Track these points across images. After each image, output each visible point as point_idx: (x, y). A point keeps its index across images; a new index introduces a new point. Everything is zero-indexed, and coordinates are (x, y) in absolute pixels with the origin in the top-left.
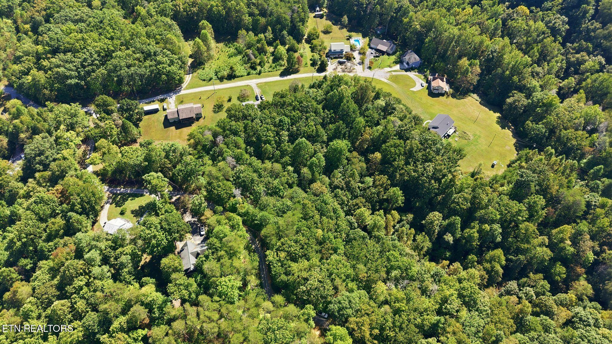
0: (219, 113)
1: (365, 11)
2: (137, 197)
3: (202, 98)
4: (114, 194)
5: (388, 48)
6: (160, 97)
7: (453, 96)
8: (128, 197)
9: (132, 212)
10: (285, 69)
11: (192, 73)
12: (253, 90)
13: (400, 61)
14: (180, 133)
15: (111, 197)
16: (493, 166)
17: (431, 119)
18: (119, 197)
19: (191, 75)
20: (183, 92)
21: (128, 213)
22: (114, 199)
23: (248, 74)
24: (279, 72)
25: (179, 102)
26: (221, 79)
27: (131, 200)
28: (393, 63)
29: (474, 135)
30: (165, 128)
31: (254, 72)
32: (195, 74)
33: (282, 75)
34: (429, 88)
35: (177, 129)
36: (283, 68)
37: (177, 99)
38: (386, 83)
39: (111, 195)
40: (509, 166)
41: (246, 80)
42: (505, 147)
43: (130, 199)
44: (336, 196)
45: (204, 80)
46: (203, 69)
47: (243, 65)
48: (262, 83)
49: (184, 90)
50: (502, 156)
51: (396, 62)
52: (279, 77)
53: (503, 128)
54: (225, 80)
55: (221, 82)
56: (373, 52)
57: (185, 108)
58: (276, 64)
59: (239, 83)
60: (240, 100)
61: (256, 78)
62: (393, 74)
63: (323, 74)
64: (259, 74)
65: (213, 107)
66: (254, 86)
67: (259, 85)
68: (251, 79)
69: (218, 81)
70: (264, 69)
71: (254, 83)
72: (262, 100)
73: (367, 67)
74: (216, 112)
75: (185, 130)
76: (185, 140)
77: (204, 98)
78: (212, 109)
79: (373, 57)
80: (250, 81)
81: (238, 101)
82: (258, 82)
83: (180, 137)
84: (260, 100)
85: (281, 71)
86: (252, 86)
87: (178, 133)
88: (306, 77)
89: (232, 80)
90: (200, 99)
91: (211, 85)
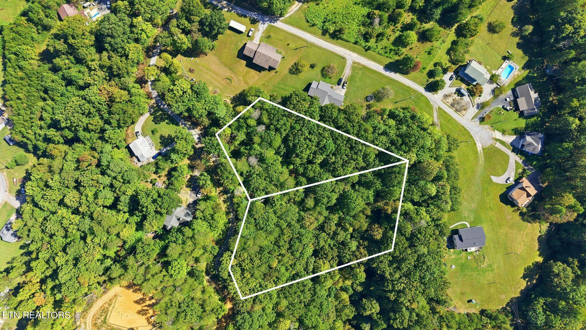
0: (294, 76)
1: (557, 41)
2: (173, 124)
3: (291, 45)
4: (158, 106)
5: (527, 110)
6: (254, 15)
7: (522, 214)
8: (166, 119)
9: (161, 137)
10: (398, 60)
11: (303, 3)
12: (344, 68)
13: (520, 134)
14: (247, 73)
15: (154, 108)
16: (469, 301)
17: (470, 223)
18: (160, 112)
19: (301, 4)
20: (279, 24)
21: (158, 135)
22: (155, 111)
23: (356, 43)
24: (388, 61)
25: (267, 35)
26: (325, 32)
27: (167, 123)
28: (513, 130)
29: (490, 266)
30: (238, 57)
31: (364, 44)
32: (305, 6)
33: (389, 67)
34: (510, 188)
35: (246, 66)
36: (397, 58)
37: (268, 30)
38: (476, 152)
39: (155, 105)
40: (483, 312)
41: (350, 49)
42: (501, 294)
43: (166, 121)
44: (317, 237)
45: (308, 22)
46: (317, 4)
47: (359, 26)
48: (359, 64)
49: (282, 21)
50: (490, 299)
51: (516, 131)
52: (382, 67)
53: (524, 277)
54: (327, 36)
55: (322, 35)
56: (508, 99)
57: (264, 55)
58: (393, 48)
59: (338, 49)
60: (322, 73)
61: (360, 53)
62: (496, 146)
63: (429, 95)
64: (366, 50)
65: (293, 63)
66: (349, 63)
67: (355, 65)
68: (354, 51)
69: (320, 32)
70: (377, 46)
71: (353, 59)
72: (343, 88)
73: (481, 116)
74: (291, 72)
75: (253, 72)
76: (246, 83)
77: (292, 46)
78: (290, 66)
79: (501, 107)
80: (351, 53)
81: (320, 73)
82: (356, 60)
83: (244, 77)
84: (341, 86)
85: (391, 61)
86: (347, 61)
87: (245, 70)
88: (408, 87)
89: (335, 40)
90: (288, 45)
91: (311, 33)
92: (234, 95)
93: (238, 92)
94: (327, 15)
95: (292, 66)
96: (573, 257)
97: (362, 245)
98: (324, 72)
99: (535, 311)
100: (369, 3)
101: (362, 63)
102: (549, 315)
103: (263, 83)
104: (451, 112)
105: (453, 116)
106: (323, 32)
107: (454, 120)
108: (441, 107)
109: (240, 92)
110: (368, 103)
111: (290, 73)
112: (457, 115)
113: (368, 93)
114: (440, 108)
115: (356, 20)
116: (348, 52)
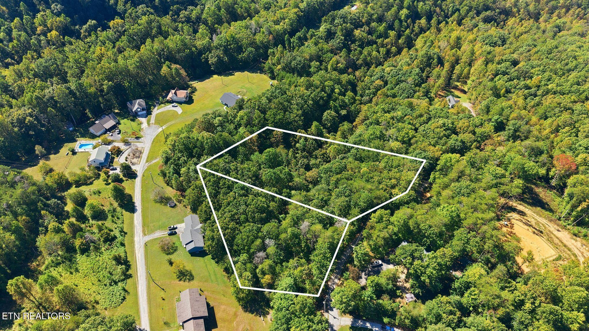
0: (193, 273)
3: (162, 297)
5: (113, 120)
10: (121, 207)
12: (156, 240)
13: (134, 117)
14: (224, 321)
20: (144, 325)
23: (123, 245)
24: (126, 213)
25: (165, 327)
26: (127, 276)
28: (134, 122)
29: (242, 88)
31: (120, 238)
33: (131, 210)
34: (180, 103)
35: (216, 327)
36: (119, 208)
38: (167, 128)
40: (273, 78)
41: (133, 247)
42: (253, 78)
45: (124, 298)
47: (102, 253)
48: (144, 230)
50: (262, 80)
51: (134, 120)
52: (135, 214)
53: (234, 75)
54: (130, 272)
55: (132, 277)
56: (111, 134)
57: (192, 307)
58: (110, 217)
59: (139, 255)
60: (174, 252)
61: (132, 236)
62: (154, 122)
63: (140, 174)
64: (126, 233)
65: (182, 282)
66: (148, 238)
67: (146, 233)
68: (132, 242)
69: (129, 281)
70: (116, 228)
71: (141, 238)
72: (176, 228)
73: (136, 140)
74: (191, 278)
75: (219, 315)
76: (236, 315)
77: (162, 294)
78: (187, 283)
79: (119, 135)
80: (136, 243)
81: (175, 254)
82: (141, 234)
83: (230, 322)
84: (176, 230)
85: (124, 212)
86: (147, 241)
87: (223, 325)
88: (142, 187)
89: (131, 263)
90: (163, 299)
91: (136, 288)
92: (258, 317)
93: (250, 316)
94: (106, 285)
95: (184, 281)
96: (201, 60)
97: (295, 141)
98: (172, 251)
99: (248, 55)
100: (70, 261)
101: (141, 229)
102: (245, 48)
103: (222, 297)
104: (144, 156)
105: (148, 153)
106: (128, 278)
107: (150, 150)
108: (145, 161)
109: (250, 315)
110: (177, 203)
111: (193, 279)
112: (145, 151)
113: (168, 209)
114: (147, 161)
115: (97, 259)
116: (137, 246)
